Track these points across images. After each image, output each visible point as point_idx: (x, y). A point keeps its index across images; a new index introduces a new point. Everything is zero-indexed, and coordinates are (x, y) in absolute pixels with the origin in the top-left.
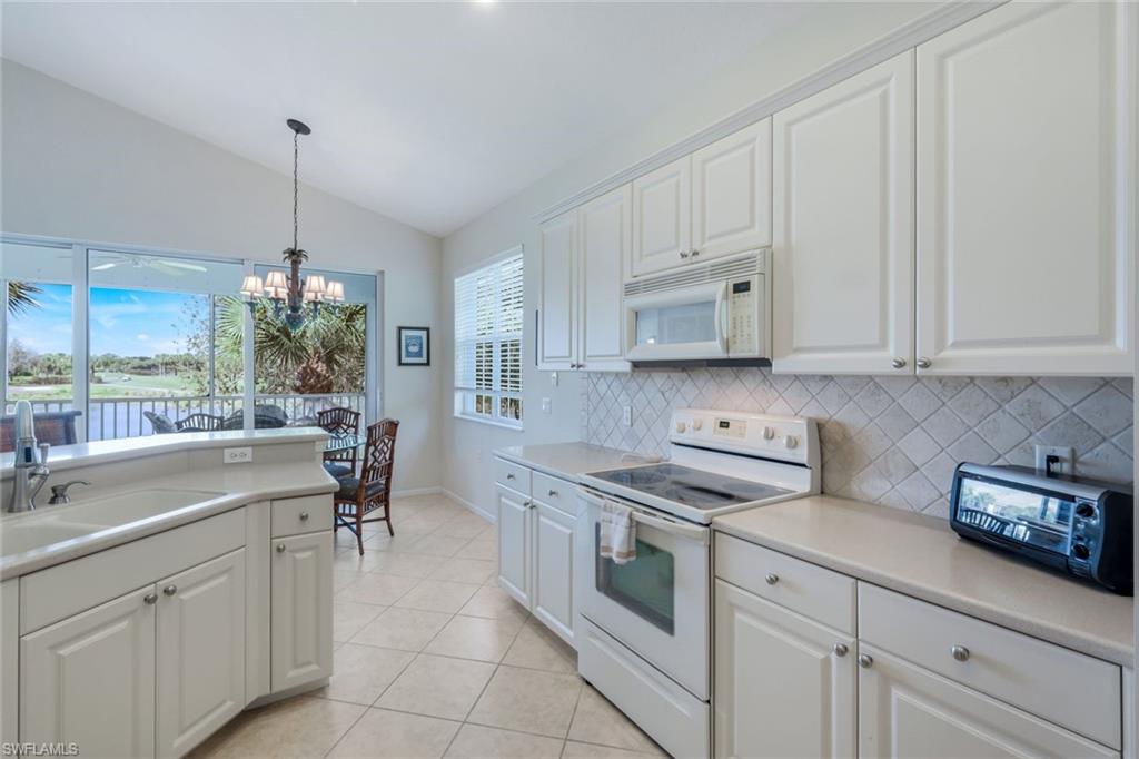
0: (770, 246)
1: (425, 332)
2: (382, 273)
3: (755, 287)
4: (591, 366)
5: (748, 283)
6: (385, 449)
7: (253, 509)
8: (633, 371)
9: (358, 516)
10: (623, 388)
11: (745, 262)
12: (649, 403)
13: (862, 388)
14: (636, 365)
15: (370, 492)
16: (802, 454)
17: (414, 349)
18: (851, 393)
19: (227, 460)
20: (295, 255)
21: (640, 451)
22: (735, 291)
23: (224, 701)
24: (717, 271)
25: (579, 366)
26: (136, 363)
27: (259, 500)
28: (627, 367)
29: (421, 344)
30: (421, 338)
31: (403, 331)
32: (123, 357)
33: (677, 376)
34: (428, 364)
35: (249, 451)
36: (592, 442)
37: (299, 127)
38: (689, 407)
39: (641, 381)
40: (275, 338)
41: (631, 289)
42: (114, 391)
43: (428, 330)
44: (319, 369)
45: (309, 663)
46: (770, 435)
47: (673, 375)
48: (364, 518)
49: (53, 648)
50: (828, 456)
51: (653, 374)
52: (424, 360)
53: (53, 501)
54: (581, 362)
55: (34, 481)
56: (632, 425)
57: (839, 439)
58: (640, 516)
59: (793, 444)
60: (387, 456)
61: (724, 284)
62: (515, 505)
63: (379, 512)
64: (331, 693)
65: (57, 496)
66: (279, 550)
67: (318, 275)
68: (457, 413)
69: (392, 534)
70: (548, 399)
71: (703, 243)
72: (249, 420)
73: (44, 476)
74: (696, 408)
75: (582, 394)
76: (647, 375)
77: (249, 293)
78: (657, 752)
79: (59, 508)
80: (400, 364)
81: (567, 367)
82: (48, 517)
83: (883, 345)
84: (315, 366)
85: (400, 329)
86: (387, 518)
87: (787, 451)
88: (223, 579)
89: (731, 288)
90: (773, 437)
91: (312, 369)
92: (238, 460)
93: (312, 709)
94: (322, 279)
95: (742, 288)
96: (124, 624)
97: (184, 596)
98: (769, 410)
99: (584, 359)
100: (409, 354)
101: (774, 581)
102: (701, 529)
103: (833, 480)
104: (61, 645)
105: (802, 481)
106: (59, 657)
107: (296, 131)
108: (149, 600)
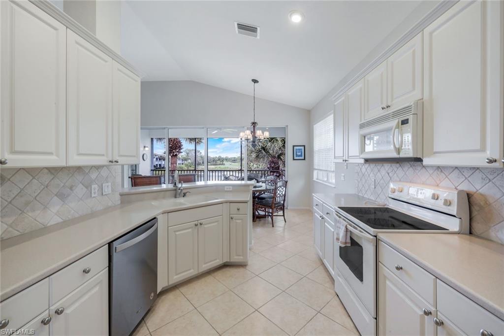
0: (422, 99)
1: (303, 147)
2: (287, 126)
3: (410, 121)
4: (351, 161)
5: (408, 119)
6: (282, 190)
7: (224, 204)
8: (365, 163)
9: (272, 213)
10: (372, 170)
11: (407, 109)
12: (383, 177)
13: (498, 175)
14: (367, 161)
15: (277, 205)
16: (453, 210)
17: (300, 154)
18: (491, 177)
20: (254, 124)
21: (378, 200)
22: (402, 124)
23: (216, 259)
24: (395, 114)
25: (346, 161)
26: (233, 159)
27: (226, 202)
28: (362, 161)
29: (302, 152)
30: (301, 149)
31: (295, 147)
32: (230, 157)
33: (395, 166)
34: (304, 159)
35: (231, 187)
36: (359, 194)
37: (255, 81)
38: (400, 181)
39: (379, 167)
41: (362, 126)
42: (228, 168)
43: (304, 146)
45: (240, 256)
46: (436, 197)
47: (393, 165)
48: (274, 214)
49: (175, 232)
50: (475, 213)
51: (384, 164)
52: (303, 158)
53: (184, 196)
54: (347, 159)
55: (179, 191)
56: (375, 188)
57: (482, 203)
58: (350, 228)
59: (448, 203)
60: (284, 193)
61: (397, 121)
62: (317, 216)
63: (281, 213)
64: (247, 267)
65: (184, 195)
66: (232, 218)
67: (260, 130)
68: (315, 179)
69: (285, 222)
70: (343, 174)
71: (392, 101)
72: (246, 178)
73: (182, 190)
74: (403, 181)
75: (356, 173)
76: (381, 165)
78: (357, 333)
79: (185, 198)
80: (294, 159)
81: (341, 161)
82: (181, 200)
83: (483, 149)
85: (294, 146)
86: (284, 216)
87: (444, 207)
88: (216, 224)
89: (400, 122)
90: (437, 199)
92: (228, 190)
93: (241, 270)
94: (261, 131)
95: (405, 122)
96: (190, 230)
97: (205, 226)
98: (440, 185)
99: (348, 158)
100: (297, 155)
101: (399, 268)
102: (372, 237)
103: (478, 227)
104: (178, 231)
105: (453, 225)
106: (176, 234)
107: (255, 83)
108: (196, 225)
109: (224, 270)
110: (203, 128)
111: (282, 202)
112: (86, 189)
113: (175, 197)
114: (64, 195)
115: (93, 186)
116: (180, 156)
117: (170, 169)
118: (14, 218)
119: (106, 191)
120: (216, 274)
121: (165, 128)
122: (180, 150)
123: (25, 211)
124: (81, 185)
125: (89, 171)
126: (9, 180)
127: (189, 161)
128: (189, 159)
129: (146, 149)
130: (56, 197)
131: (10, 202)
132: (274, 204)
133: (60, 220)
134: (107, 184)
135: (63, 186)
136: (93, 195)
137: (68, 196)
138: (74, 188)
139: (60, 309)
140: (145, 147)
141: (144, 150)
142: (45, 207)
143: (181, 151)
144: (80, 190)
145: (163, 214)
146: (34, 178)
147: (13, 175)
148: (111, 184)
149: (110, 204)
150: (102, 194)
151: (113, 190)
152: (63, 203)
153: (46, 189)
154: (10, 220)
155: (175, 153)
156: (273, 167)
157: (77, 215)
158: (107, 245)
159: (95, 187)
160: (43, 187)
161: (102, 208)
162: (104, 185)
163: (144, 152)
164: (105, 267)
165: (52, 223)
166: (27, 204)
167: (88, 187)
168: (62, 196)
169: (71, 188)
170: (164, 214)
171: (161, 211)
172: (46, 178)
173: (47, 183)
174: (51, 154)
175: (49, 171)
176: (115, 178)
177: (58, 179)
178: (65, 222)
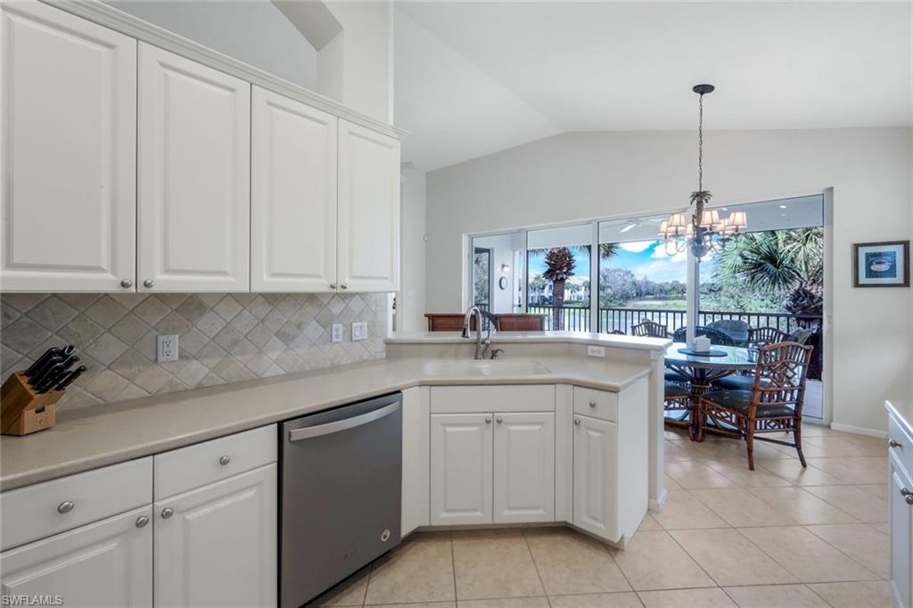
2: (831, 189)
7: (560, 388)
19: (590, 354)
20: (700, 197)
27: (565, 384)
29: (894, 262)
31: (862, 248)
34: (905, 284)
35: (603, 349)
37: (703, 89)
40: (760, 265)
43: (906, 244)
44: (813, 291)
45: (597, 520)
49: (443, 425)
52: (901, 279)
53: (492, 358)
55: (484, 346)
63: (784, 435)
65: (494, 355)
66: (576, 423)
69: (804, 465)
77: (674, 229)
79: (494, 360)
80: (857, 284)
82: (487, 364)
84: (808, 288)
85: (858, 245)
86: (797, 445)
88: (537, 427)
91: (804, 291)
92: (596, 354)
93: (600, 557)
96: (475, 429)
97: (508, 428)
100: (870, 274)
104: (450, 425)
106: (445, 431)
107: (702, 93)
108: (488, 422)
109: (559, 538)
110: (589, 222)
111: (792, 406)
112: (323, 330)
113: (476, 358)
114: (289, 335)
115: (335, 326)
116: (571, 280)
117: (530, 302)
118: (218, 360)
119: (357, 334)
120: (536, 540)
121: (520, 231)
122: (570, 269)
123: (232, 353)
124: (314, 321)
125: (328, 303)
126: (212, 309)
127: (609, 291)
128: (608, 287)
129: (506, 269)
130: (275, 338)
131: (213, 339)
132: (755, 408)
133: (281, 372)
134: (360, 324)
135: (287, 323)
136: (334, 340)
137: (295, 337)
138: (303, 327)
139: (167, 510)
140: (503, 266)
141: (502, 271)
142: (260, 351)
143: (573, 271)
144: (313, 330)
145: (420, 386)
146: (245, 308)
147: (217, 304)
148: (368, 324)
149: (366, 356)
150: (351, 340)
151: (371, 334)
152: (285, 346)
153: (261, 324)
154: (213, 362)
155: (561, 276)
156: (804, 308)
157: (307, 368)
158: (276, 425)
159: (338, 327)
160: (256, 321)
161: (350, 361)
162: (354, 325)
163: (503, 275)
164: (268, 461)
165: (268, 374)
166: (235, 343)
167: (326, 325)
168: (285, 337)
169: (299, 326)
170: (423, 387)
171: (416, 380)
172: (262, 310)
173: (263, 316)
174: (225, 274)
175: (266, 299)
176: (376, 314)
177: (279, 311)
178: (287, 374)
